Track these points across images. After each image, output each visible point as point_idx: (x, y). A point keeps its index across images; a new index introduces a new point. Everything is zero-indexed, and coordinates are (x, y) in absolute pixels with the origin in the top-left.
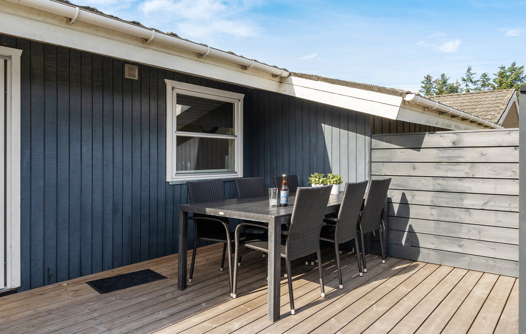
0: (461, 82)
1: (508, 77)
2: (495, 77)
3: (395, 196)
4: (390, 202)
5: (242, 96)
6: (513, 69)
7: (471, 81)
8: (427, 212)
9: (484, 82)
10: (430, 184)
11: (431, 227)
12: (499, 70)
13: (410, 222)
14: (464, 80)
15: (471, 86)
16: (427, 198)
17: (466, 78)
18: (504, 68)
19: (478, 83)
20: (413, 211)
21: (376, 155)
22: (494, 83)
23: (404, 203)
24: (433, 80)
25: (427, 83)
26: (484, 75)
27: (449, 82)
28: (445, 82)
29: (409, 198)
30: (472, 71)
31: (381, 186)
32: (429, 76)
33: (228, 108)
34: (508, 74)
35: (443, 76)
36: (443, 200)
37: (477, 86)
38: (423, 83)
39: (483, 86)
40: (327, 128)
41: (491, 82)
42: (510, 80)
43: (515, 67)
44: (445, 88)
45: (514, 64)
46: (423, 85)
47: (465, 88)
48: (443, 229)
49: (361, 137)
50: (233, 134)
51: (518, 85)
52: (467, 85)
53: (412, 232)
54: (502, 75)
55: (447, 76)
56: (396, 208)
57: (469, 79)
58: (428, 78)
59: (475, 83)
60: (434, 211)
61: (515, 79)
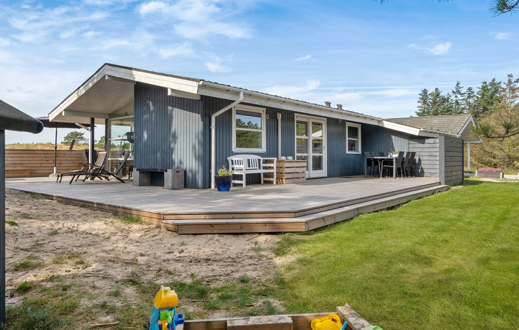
0: (451, 94)
1: (488, 90)
2: (479, 90)
3: (417, 158)
4: (415, 160)
5: (361, 125)
6: (493, 83)
7: (460, 93)
8: (426, 162)
9: (469, 94)
10: (427, 154)
11: (428, 166)
12: (482, 84)
13: (422, 165)
14: (454, 92)
15: (460, 97)
16: (426, 158)
17: (455, 91)
18: (486, 83)
19: (465, 95)
20: (422, 162)
21: (410, 146)
22: (478, 95)
23: (420, 160)
24: (428, 93)
25: (424, 96)
26: (470, 89)
27: (441, 95)
28: (438, 95)
29: (421, 158)
30: (460, 86)
31: (414, 154)
32: (425, 90)
33: (356, 129)
34: (489, 87)
35: (437, 89)
36: (431, 158)
37: (463, 98)
38: (421, 95)
39: (469, 97)
40: (393, 137)
41: (475, 94)
42: (490, 93)
43: (495, 82)
44: (438, 99)
45: (494, 80)
46: (421, 97)
47: (455, 99)
48: (430, 167)
49: (405, 140)
50: (357, 138)
51: (497, 97)
52: (456, 97)
53: (422, 168)
54: (484, 88)
55: (440, 90)
56: (417, 161)
57: (458, 92)
58: (425, 91)
59: (462, 94)
60: (429, 162)
61: (495, 92)
